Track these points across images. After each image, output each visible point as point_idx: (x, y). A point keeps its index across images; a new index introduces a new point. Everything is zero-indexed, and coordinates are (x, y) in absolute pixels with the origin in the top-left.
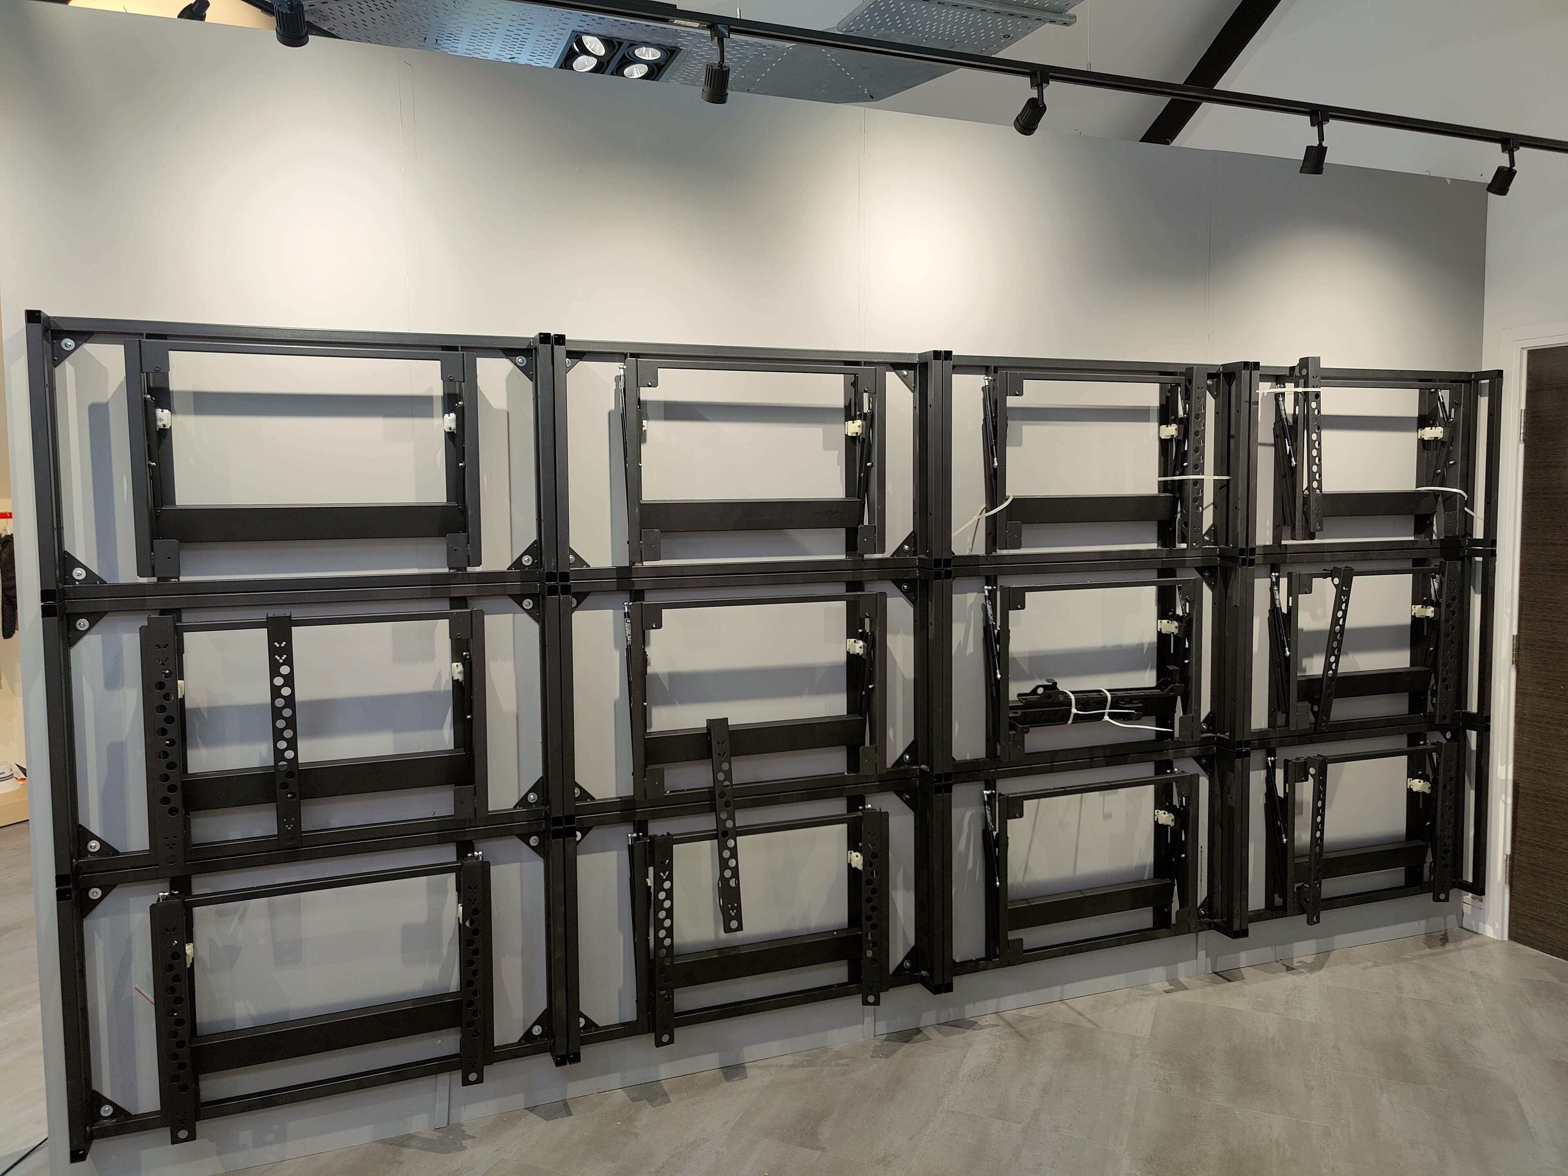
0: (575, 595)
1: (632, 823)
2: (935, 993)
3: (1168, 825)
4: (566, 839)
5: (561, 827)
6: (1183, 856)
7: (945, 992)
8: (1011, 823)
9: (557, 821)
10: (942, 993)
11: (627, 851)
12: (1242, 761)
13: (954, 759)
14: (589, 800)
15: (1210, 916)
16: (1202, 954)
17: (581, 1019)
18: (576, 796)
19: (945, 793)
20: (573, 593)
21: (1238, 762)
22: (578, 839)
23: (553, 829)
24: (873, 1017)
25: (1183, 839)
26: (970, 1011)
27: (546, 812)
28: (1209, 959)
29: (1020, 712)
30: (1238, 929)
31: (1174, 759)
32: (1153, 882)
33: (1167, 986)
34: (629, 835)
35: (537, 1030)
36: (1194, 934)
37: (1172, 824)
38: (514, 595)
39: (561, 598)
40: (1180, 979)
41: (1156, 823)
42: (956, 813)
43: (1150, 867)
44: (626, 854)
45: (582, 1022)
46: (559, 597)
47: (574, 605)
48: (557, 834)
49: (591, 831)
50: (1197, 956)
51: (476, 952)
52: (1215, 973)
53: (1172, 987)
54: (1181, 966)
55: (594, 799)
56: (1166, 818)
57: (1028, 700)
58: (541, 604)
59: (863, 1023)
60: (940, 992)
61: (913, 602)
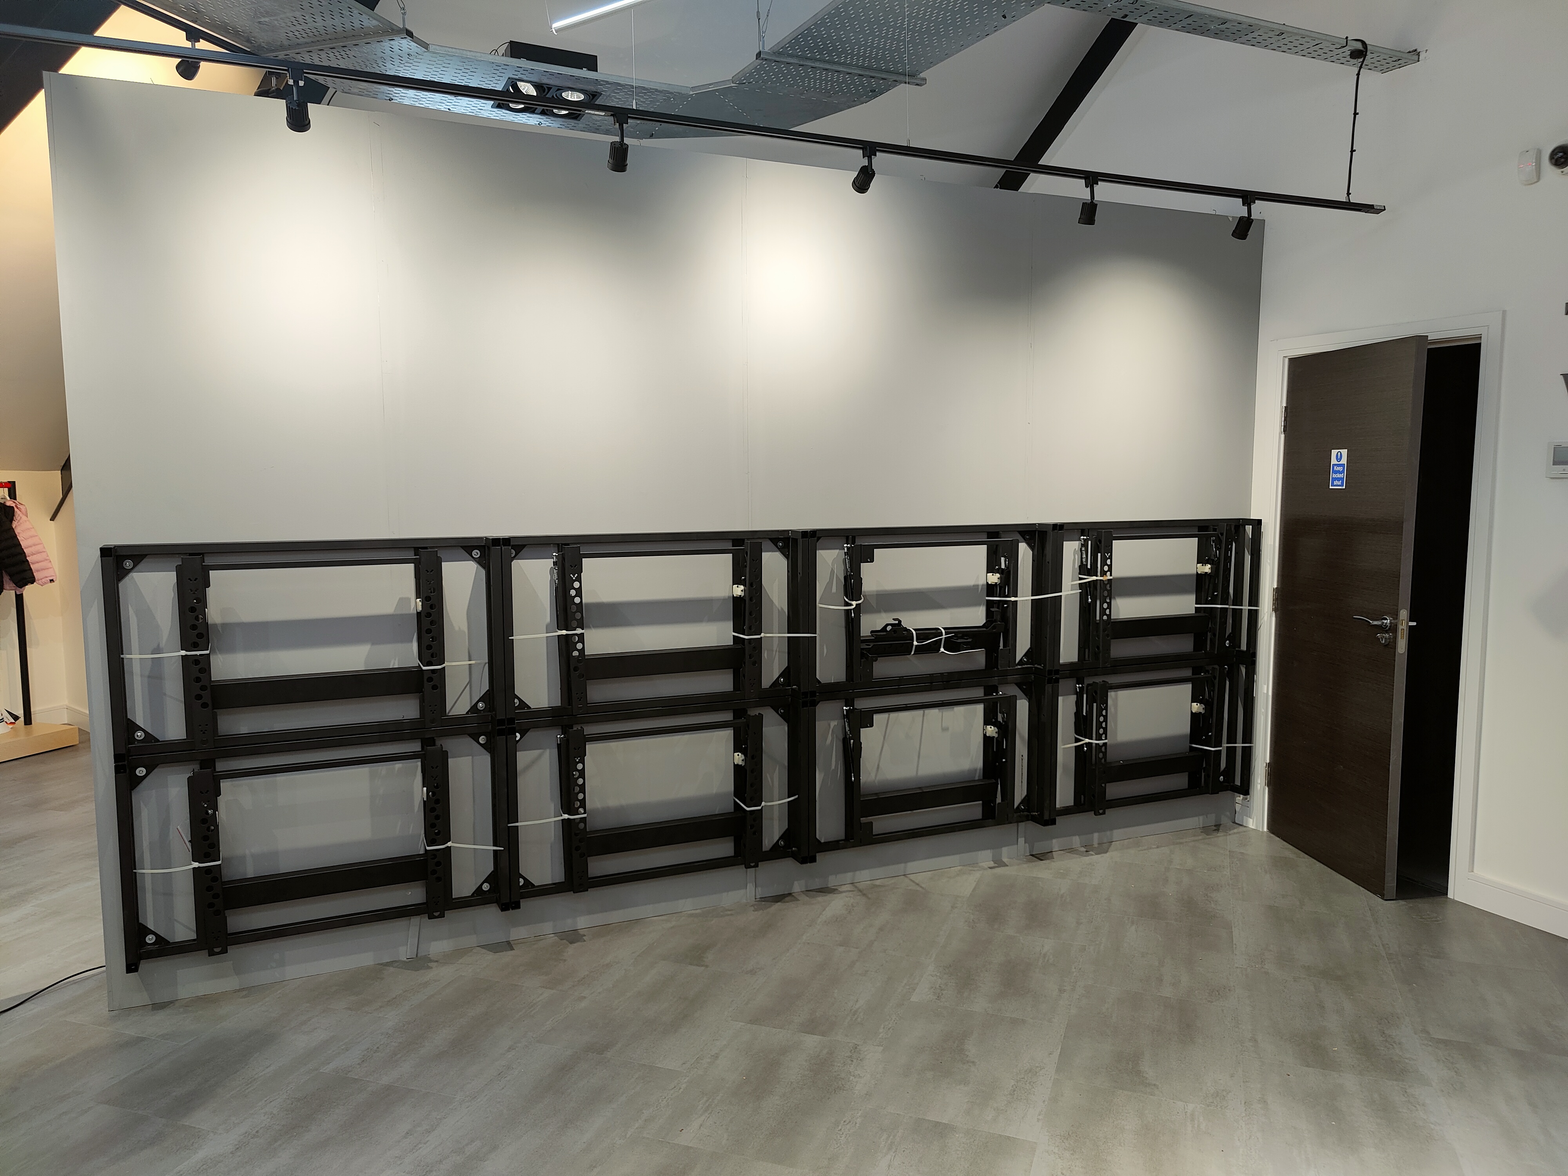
0: (513, 547)
1: (560, 727)
2: (802, 863)
3: (994, 737)
4: (508, 736)
5: (504, 727)
6: (1004, 760)
7: (810, 862)
8: (864, 732)
9: (501, 722)
10: (807, 863)
11: (557, 749)
12: (1053, 686)
13: (819, 682)
14: (526, 708)
15: (1028, 811)
16: (1021, 840)
17: (520, 879)
18: (516, 705)
19: (810, 706)
20: (512, 545)
21: (1048, 688)
22: (517, 739)
23: (497, 728)
24: (754, 884)
25: (1005, 747)
26: (832, 881)
27: (492, 716)
28: (1027, 845)
29: (872, 644)
30: (1048, 819)
31: (998, 684)
32: (983, 782)
33: (992, 864)
34: (558, 736)
35: (486, 887)
36: (1016, 824)
37: (996, 735)
38: (465, 546)
39: (503, 548)
40: (1003, 860)
41: (985, 735)
42: (820, 726)
43: (980, 770)
44: (555, 751)
45: (522, 882)
46: (501, 548)
47: (513, 556)
48: (501, 733)
49: (528, 733)
50: (1018, 842)
51: (437, 817)
52: (1032, 855)
53: (996, 865)
54: (1005, 850)
55: (530, 708)
56: (991, 730)
57: (879, 636)
58: (486, 553)
59: (746, 888)
60: (806, 863)
61: (787, 557)
